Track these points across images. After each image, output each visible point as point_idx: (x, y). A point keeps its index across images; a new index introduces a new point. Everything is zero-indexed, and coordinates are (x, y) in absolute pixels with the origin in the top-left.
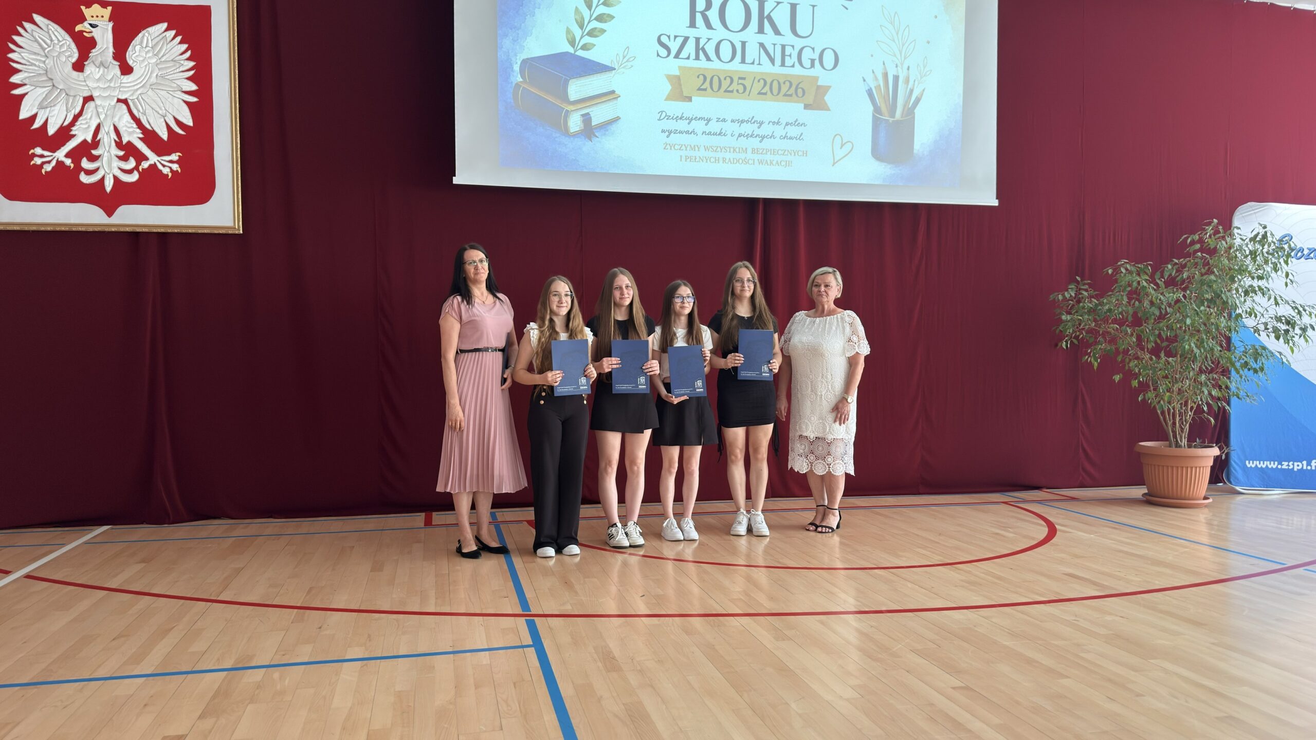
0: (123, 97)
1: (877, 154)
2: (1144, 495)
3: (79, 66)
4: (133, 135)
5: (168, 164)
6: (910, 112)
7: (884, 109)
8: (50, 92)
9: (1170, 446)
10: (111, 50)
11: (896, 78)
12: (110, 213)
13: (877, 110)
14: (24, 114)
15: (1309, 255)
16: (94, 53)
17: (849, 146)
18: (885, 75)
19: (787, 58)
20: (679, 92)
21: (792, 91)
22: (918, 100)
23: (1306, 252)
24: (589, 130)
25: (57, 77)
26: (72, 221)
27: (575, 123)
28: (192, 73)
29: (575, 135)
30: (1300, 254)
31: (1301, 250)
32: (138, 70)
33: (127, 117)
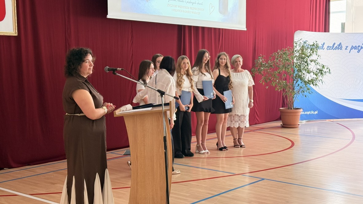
1: (220, 10)
2: (281, 125)
9: (289, 109)
17: (213, 8)
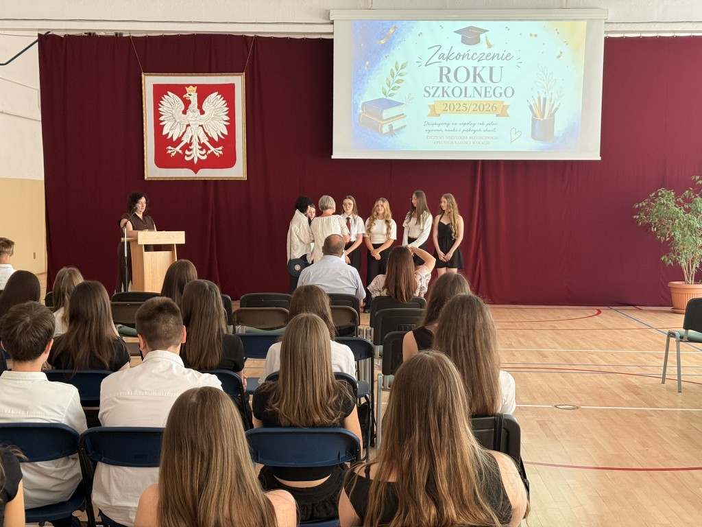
0: (201, 124)
1: (534, 136)
3: (184, 112)
4: (205, 140)
5: (218, 151)
6: (552, 116)
7: (538, 115)
8: (174, 124)
9: (686, 284)
10: (197, 104)
11: (545, 99)
12: (196, 172)
13: (534, 115)
14: (164, 133)
16: (190, 106)
17: (519, 134)
18: (539, 98)
19: (488, 93)
20: (434, 113)
21: (490, 108)
22: (557, 109)
24: (392, 132)
25: (177, 117)
26: (182, 176)
27: (385, 129)
28: (227, 113)
29: (385, 134)
32: (207, 113)
33: (203, 132)
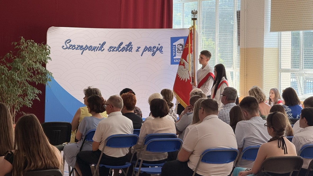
15: (77, 48)
23: (76, 47)
30: (74, 47)
31: (74, 46)
